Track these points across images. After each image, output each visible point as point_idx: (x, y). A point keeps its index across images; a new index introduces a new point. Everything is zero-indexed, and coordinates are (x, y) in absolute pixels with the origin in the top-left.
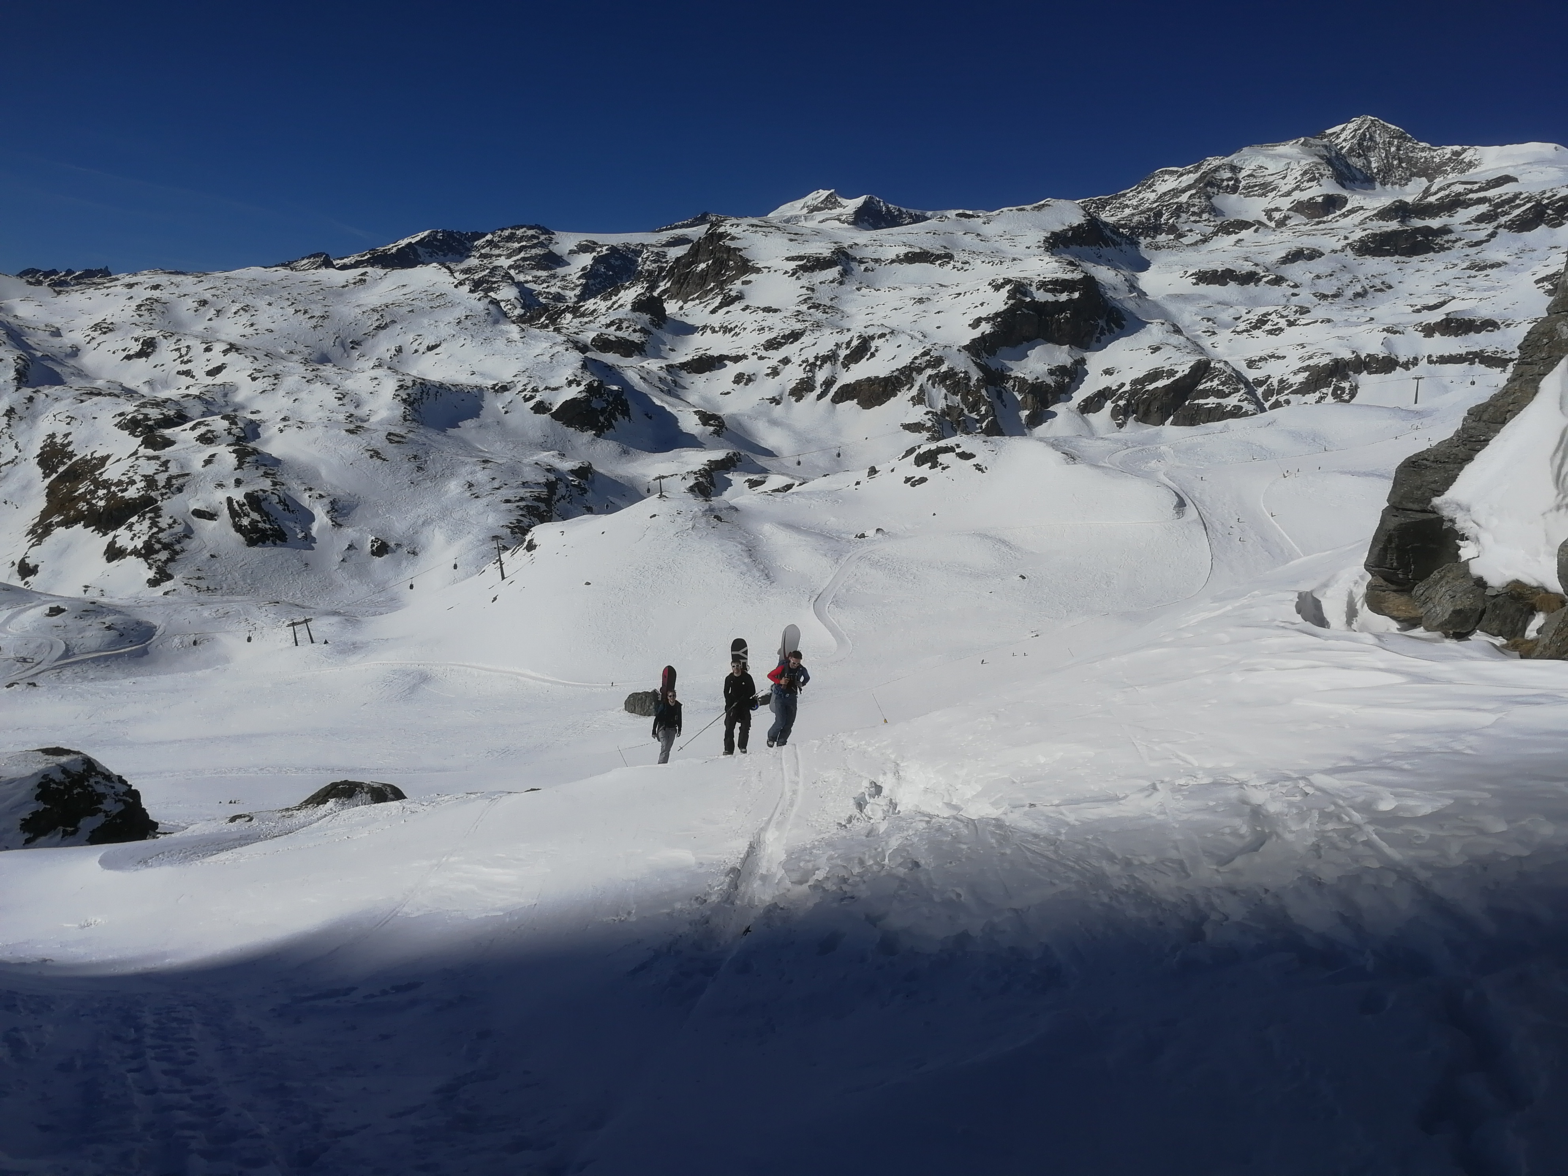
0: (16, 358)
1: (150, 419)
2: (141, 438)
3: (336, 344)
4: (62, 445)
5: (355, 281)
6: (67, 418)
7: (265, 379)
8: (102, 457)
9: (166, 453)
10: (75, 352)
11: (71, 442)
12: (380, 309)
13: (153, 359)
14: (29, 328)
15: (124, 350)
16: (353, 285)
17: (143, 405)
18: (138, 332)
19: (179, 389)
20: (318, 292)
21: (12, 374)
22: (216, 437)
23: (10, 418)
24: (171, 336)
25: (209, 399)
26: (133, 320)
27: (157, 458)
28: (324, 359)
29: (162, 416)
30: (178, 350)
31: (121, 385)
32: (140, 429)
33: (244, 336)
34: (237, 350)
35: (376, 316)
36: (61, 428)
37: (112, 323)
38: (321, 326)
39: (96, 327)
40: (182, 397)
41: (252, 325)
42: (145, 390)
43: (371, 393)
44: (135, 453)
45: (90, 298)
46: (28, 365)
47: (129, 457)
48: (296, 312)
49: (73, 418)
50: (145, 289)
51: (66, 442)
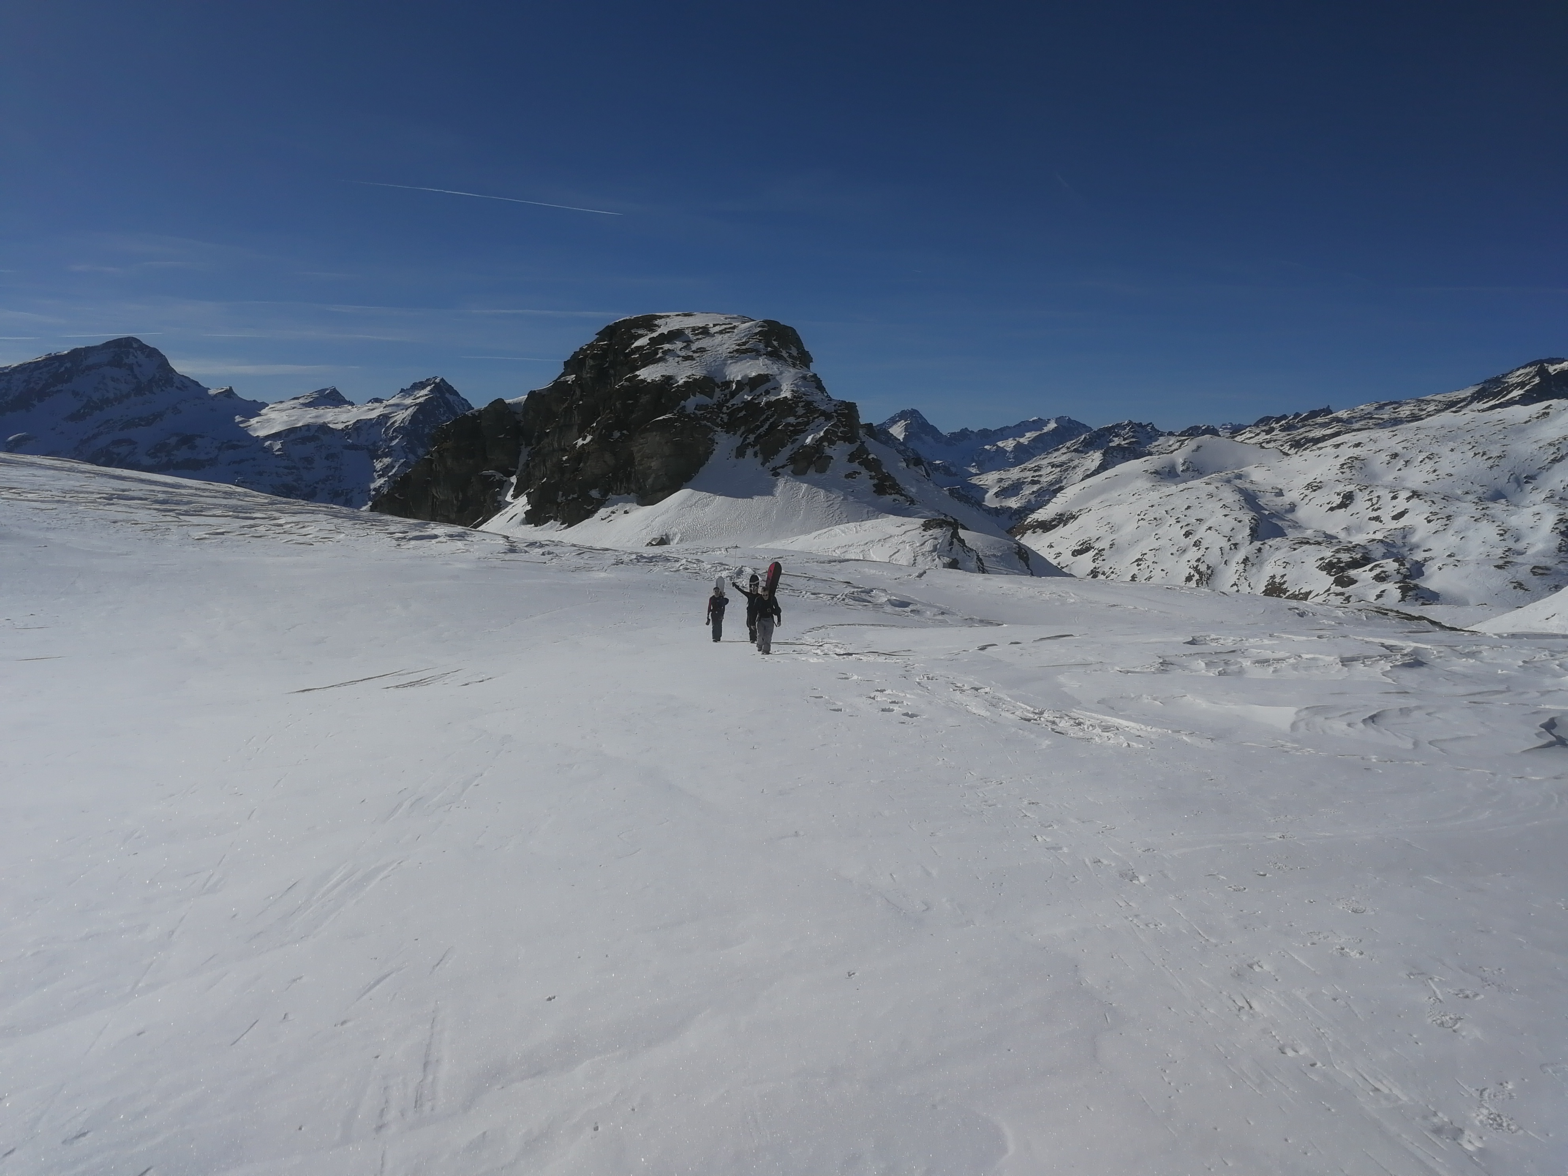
0: (1250, 519)
1: (1342, 562)
2: (1333, 577)
3: (1511, 480)
4: (1279, 583)
5: (1538, 415)
6: (1283, 563)
7: (1439, 521)
8: (1306, 592)
9: (1349, 590)
10: (1293, 508)
11: (1286, 581)
12: (1557, 442)
13: (1351, 509)
14: (1260, 491)
15: (1328, 503)
16: (1536, 420)
17: (1338, 551)
18: (1340, 488)
19: (1368, 533)
20: (1500, 431)
21: (1248, 531)
22: (1388, 576)
23: (1246, 565)
24: (1365, 489)
25: (1390, 542)
26: (1337, 478)
27: (1342, 594)
28: (1497, 496)
29: (1351, 559)
30: (1371, 500)
31: (1325, 533)
32: (1335, 570)
33: (1427, 482)
34: (1418, 496)
35: (1553, 449)
36: (1279, 572)
37: (1321, 482)
38: (1497, 465)
39: (1309, 486)
40: (1369, 542)
41: (1435, 471)
42: (1342, 536)
43: (1531, 528)
44: (1329, 590)
45: (1306, 460)
46: (1259, 524)
47: (1324, 593)
48: (1475, 454)
49: (1288, 563)
50: (1349, 448)
51: (1282, 581)
